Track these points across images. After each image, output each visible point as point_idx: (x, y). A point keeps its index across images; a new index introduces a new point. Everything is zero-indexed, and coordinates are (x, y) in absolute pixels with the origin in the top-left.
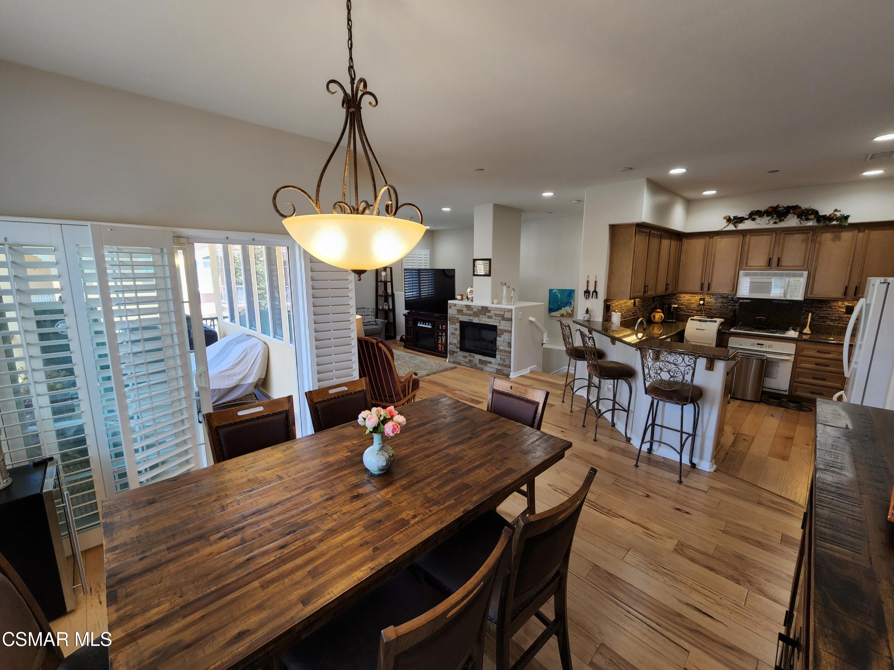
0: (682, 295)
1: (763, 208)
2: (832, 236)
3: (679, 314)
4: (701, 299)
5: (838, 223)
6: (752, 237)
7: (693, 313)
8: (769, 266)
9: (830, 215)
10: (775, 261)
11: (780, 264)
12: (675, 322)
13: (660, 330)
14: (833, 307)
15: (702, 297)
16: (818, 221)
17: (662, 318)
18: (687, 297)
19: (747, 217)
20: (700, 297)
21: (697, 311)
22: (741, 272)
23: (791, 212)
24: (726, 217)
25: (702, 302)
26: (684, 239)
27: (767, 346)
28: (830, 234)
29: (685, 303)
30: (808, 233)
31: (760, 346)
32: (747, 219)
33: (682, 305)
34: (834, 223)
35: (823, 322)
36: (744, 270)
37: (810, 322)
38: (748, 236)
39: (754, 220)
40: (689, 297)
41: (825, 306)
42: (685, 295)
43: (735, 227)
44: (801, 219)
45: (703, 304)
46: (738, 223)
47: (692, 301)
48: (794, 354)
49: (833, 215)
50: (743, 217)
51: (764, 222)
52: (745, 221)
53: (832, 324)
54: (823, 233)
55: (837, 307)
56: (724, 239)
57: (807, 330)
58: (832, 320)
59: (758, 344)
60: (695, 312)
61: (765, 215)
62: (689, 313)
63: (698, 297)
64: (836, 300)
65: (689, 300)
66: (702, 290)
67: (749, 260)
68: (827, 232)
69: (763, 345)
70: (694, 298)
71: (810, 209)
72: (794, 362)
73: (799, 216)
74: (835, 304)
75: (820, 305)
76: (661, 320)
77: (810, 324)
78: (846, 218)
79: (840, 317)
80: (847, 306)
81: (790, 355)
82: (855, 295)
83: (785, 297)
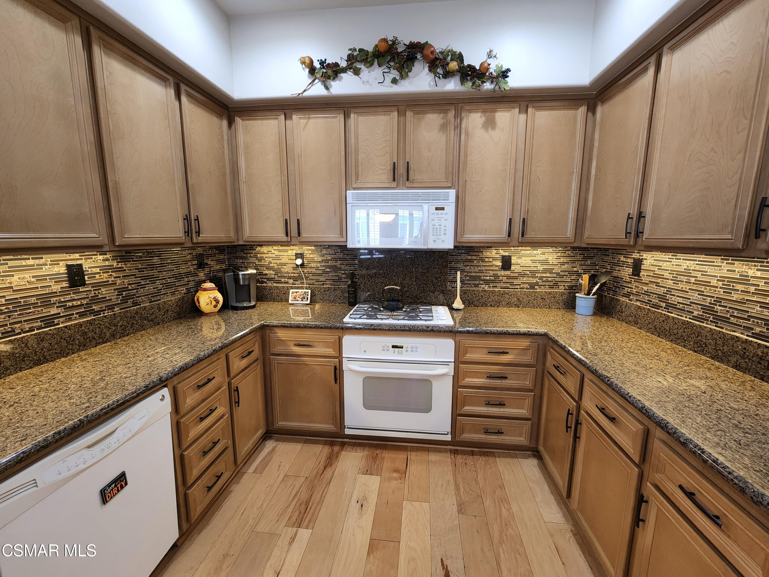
0: (264, 249)
2: (483, 119)
3: (265, 288)
4: (298, 256)
5: (492, 86)
6: (361, 118)
7: (287, 283)
8: (394, 180)
9: (482, 64)
10: (401, 170)
11: (411, 177)
12: (254, 307)
13: (219, 329)
14: (487, 260)
15: (299, 252)
16: (463, 80)
17: (217, 301)
18: (273, 251)
19: (343, 64)
20: (294, 252)
21: (295, 279)
22: (350, 193)
23: (418, 57)
24: (304, 58)
25: (299, 262)
27: (409, 349)
28: (479, 114)
29: (272, 265)
30: (445, 112)
31: (396, 350)
32: (344, 70)
33: (268, 268)
34: (488, 86)
35: (477, 286)
36: (354, 189)
37: (461, 287)
38: (352, 116)
39: (357, 72)
40: (277, 253)
41: (475, 258)
42: (270, 248)
43: (327, 88)
44: (436, 74)
45: (302, 265)
46: (329, 78)
47: (283, 261)
48: (453, 360)
49: (486, 65)
50: (336, 65)
51: (376, 79)
52: (342, 75)
53: (486, 288)
54: (470, 111)
55: (491, 260)
56: (311, 121)
57: (458, 304)
58: (487, 282)
59: (394, 347)
60: (291, 281)
61: (376, 63)
62: (282, 283)
63: (292, 251)
64: (489, 246)
65: (278, 258)
66: (287, 235)
67: (360, 168)
68: (476, 111)
69: (402, 347)
70: (285, 254)
71: (449, 51)
73: (432, 68)
74: (488, 254)
75: (469, 257)
76: (215, 306)
77: (461, 292)
78: (504, 74)
79: (496, 276)
80: (503, 257)
81: (446, 363)
82: (523, 236)
83: (425, 243)
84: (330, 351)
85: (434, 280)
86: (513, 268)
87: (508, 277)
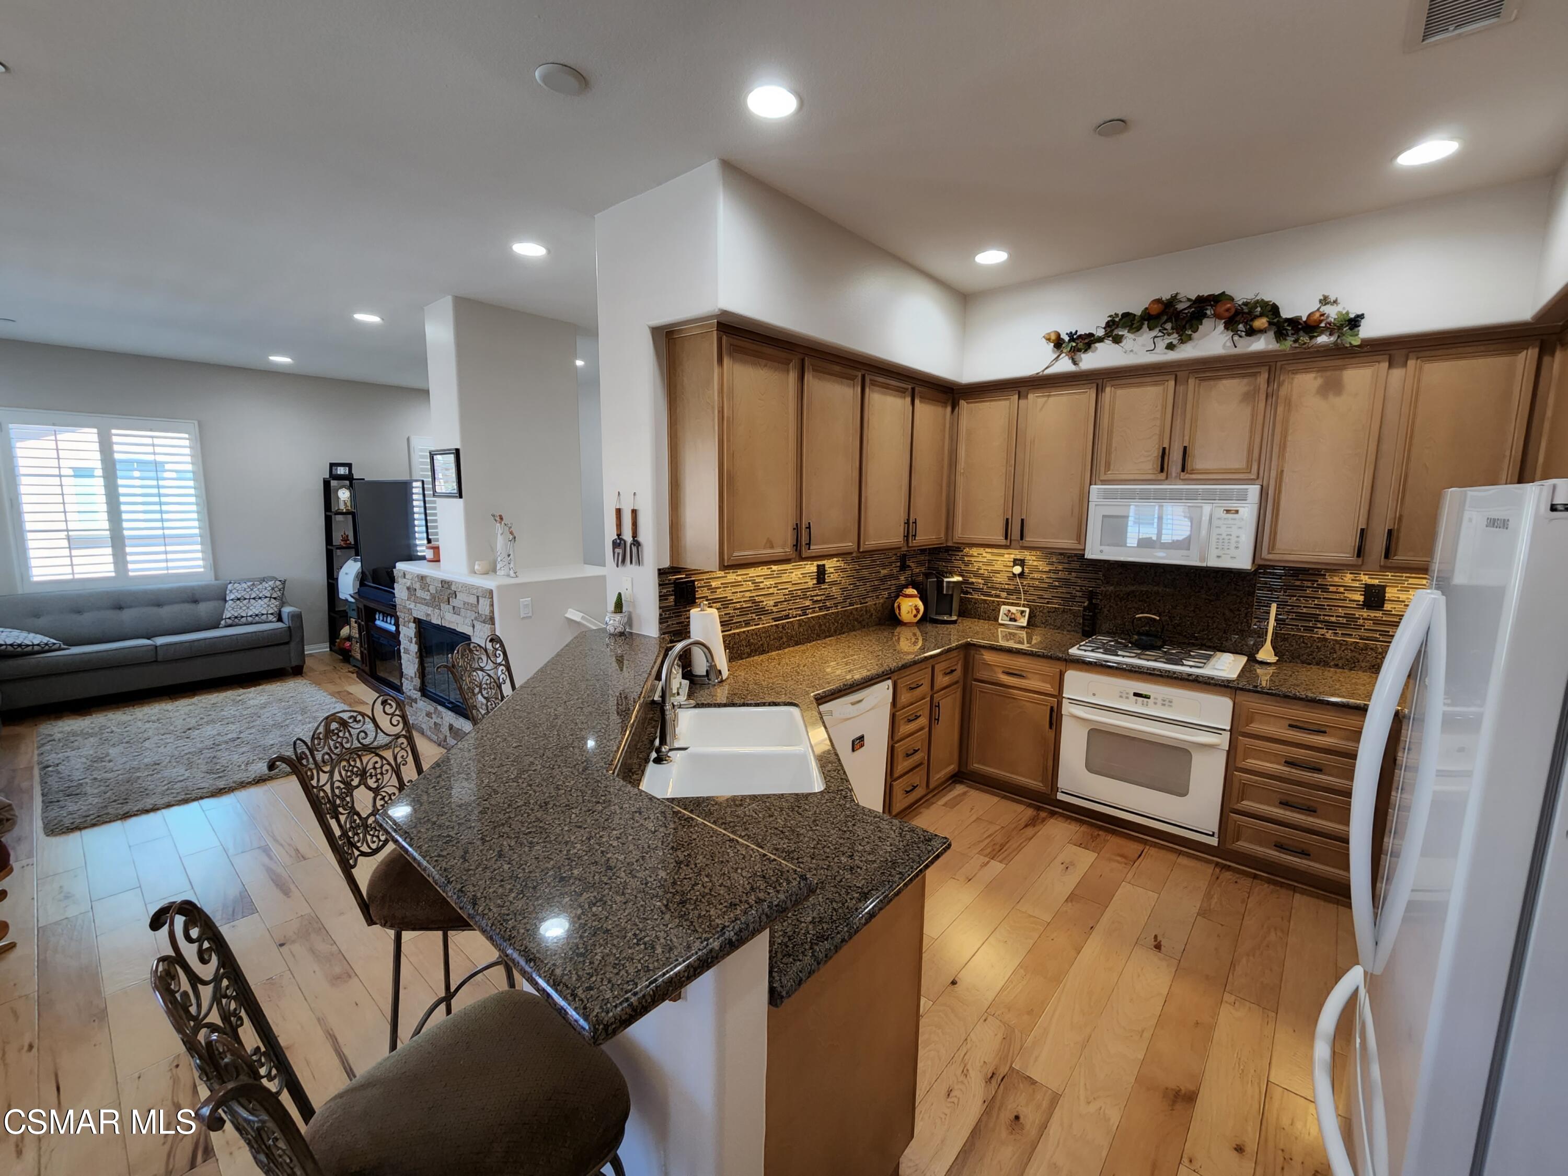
0: (974, 551)
1: (1137, 310)
2: (1319, 381)
3: (969, 600)
4: (1016, 562)
5: (1333, 339)
6: (1120, 392)
7: (998, 596)
8: (1162, 470)
9: (1309, 315)
10: (1176, 456)
11: (1189, 466)
12: (954, 622)
13: (915, 643)
14: (1332, 589)
15: (1018, 557)
16: (1280, 335)
17: (918, 610)
18: (985, 555)
19: (1101, 333)
20: (1013, 556)
21: (1010, 592)
22: (1094, 489)
23: (1208, 312)
24: (1049, 334)
25: (1017, 570)
26: (962, 402)
27: (1159, 702)
28: (1313, 375)
29: (981, 572)
30: (1254, 375)
31: (1140, 700)
32: (1100, 340)
33: (977, 575)
34: (1323, 339)
35: (1310, 629)
36: (1104, 482)
37: (1275, 628)
38: (1108, 390)
39: (1117, 340)
40: (989, 556)
41: (1309, 584)
42: (981, 550)
43: (1075, 362)
44: (1236, 332)
45: (1021, 575)
46: (1079, 350)
47: (996, 567)
48: (1228, 728)
49: (1317, 315)
50: (1091, 335)
51: (1143, 345)
52: (1097, 345)
53: (1329, 635)
54: (1295, 372)
55: (1342, 589)
56: (1051, 399)
57: (1266, 653)
58: (1330, 625)
59: (1136, 694)
60: (1004, 594)
61: (1145, 326)
62: (991, 596)
63: (1009, 556)
64: (1337, 568)
65: (989, 563)
66: (1006, 538)
67: (1113, 456)
68: (1306, 370)
69: (1147, 697)
70: (1001, 558)
71: (1257, 302)
72: (1228, 752)
73: (1230, 324)
74: (1336, 579)
75: (1298, 583)
76: (915, 616)
77: (1276, 635)
78: (1354, 322)
79: (1351, 618)
80: (1368, 587)
81: (1217, 731)
82: (1387, 556)
83: (1203, 559)
84: (1047, 687)
85: (1227, 612)
86: (1387, 606)
87: (1376, 621)
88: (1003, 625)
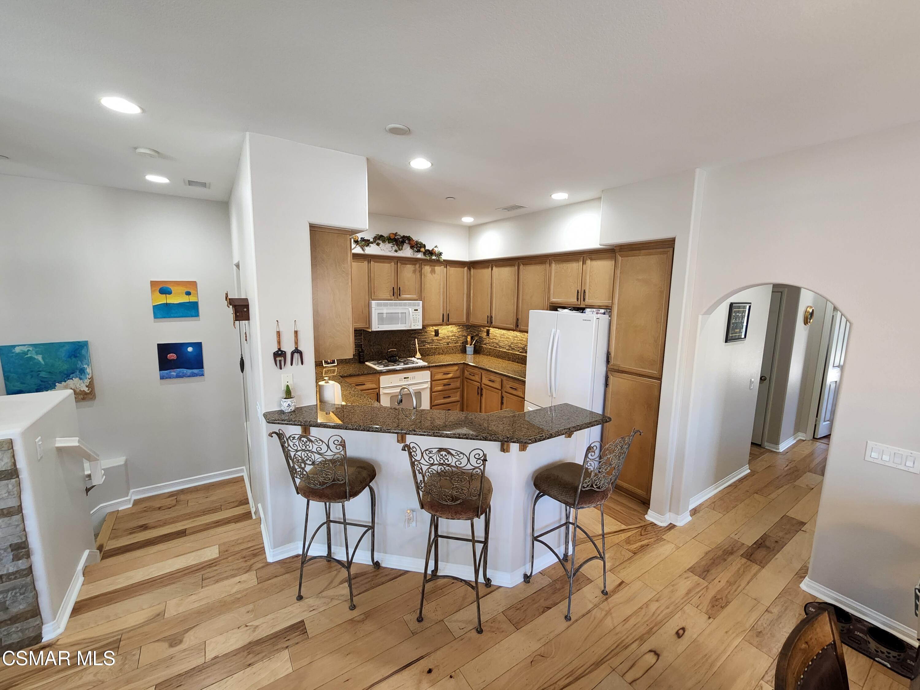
1: (385, 235)
2: (431, 269)
5: (436, 258)
6: (376, 264)
8: (394, 296)
9: (432, 250)
10: (397, 291)
11: (401, 295)
14: (427, 333)
16: (425, 254)
19: (372, 240)
22: (374, 303)
23: (406, 242)
24: (355, 236)
27: (412, 378)
28: (429, 267)
30: (417, 264)
31: (406, 379)
32: (372, 243)
34: (434, 257)
35: (424, 346)
36: (376, 300)
37: (418, 347)
38: (373, 263)
39: (378, 244)
41: (423, 331)
43: (363, 250)
44: (413, 250)
46: (365, 246)
48: (430, 380)
49: (434, 250)
50: (369, 240)
51: (387, 249)
52: (371, 245)
53: (429, 346)
54: (425, 265)
55: (430, 332)
57: (420, 355)
58: (429, 343)
59: (405, 378)
61: (387, 241)
67: (376, 290)
68: (427, 265)
69: (408, 378)
71: (419, 242)
72: (429, 388)
73: (412, 247)
74: (429, 329)
77: (419, 350)
78: (440, 254)
79: (433, 340)
80: (435, 330)
81: (426, 382)
82: (448, 321)
83: (411, 327)
84: (374, 386)
85: (404, 344)
86: (439, 335)
87: (438, 340)
88: (325, 367)
